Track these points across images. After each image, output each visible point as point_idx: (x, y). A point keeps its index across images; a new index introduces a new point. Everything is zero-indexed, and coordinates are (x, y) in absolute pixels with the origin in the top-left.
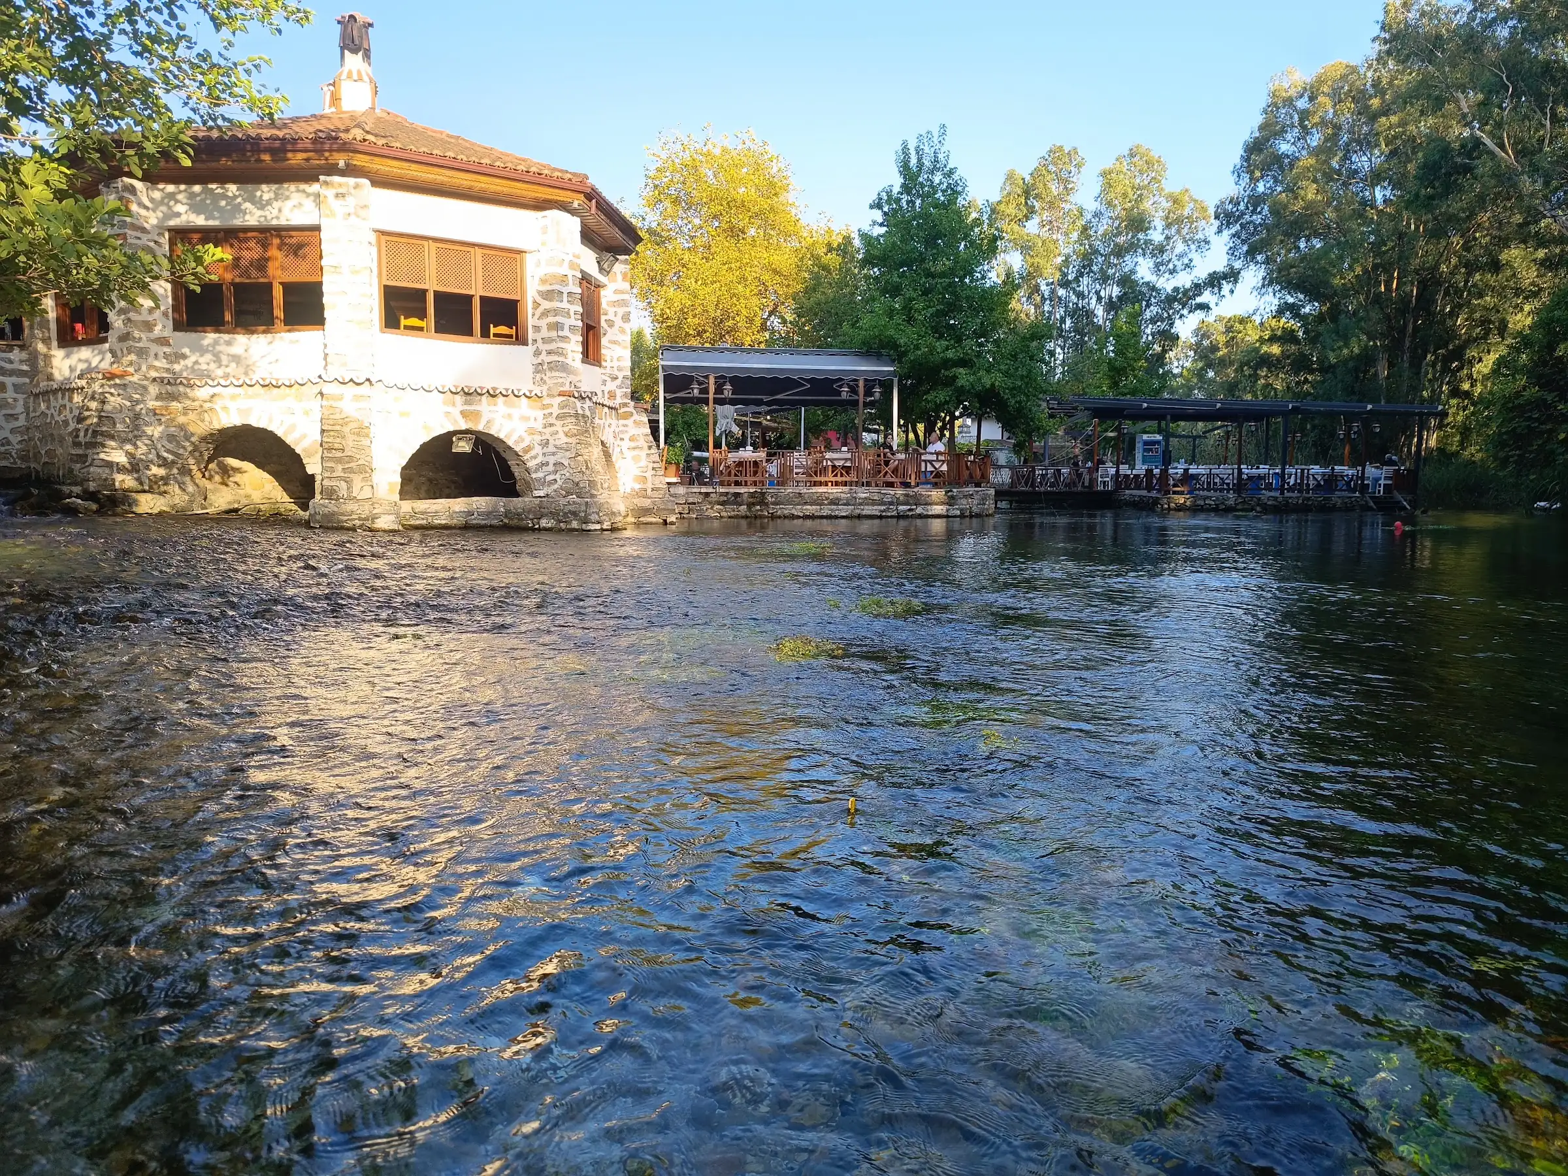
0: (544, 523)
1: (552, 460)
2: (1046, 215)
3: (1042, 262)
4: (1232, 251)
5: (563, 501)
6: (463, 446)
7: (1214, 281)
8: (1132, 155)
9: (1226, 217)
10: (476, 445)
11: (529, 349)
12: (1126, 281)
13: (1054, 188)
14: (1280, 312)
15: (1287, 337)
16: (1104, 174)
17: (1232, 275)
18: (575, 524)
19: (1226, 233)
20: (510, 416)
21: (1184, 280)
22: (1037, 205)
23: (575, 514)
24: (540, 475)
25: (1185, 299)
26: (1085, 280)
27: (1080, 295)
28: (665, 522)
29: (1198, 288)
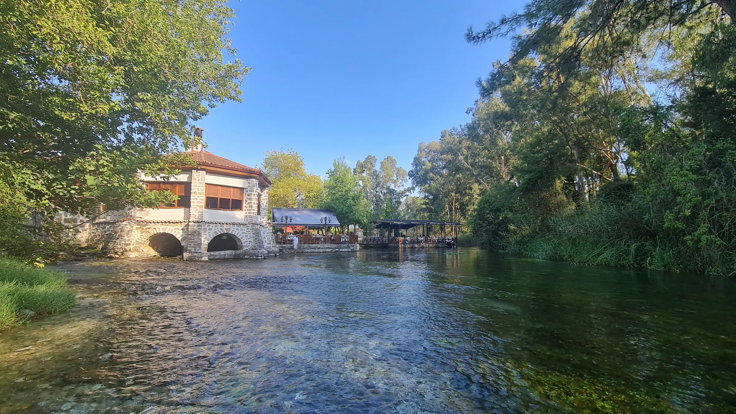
0: (246, 257)
1: (249, 240)
2: (368, 172)
3: (367, 183)
4: (413, 183)
5: (251, 251)
6: (225, 237)
7: (409, 190)
8: (388, 158)
9: (411, 175)
10: (228, 238)
11: (244, 212)
12: (388, 188)
13: (369, 166)
14: (424, 198)
15: (426, 204)
16: (381, 163)
17: (413, 188)
18: (255, 257)
19: (411, 179)
20: (238, 229)
21: (402, 189)
22: (365, 169)
23: (255, 254)
24: (245, 244)
25: (402, 194)
26: (378, 188)
27: (377, 192)
28: (276, 255)
29: (406, 191)
